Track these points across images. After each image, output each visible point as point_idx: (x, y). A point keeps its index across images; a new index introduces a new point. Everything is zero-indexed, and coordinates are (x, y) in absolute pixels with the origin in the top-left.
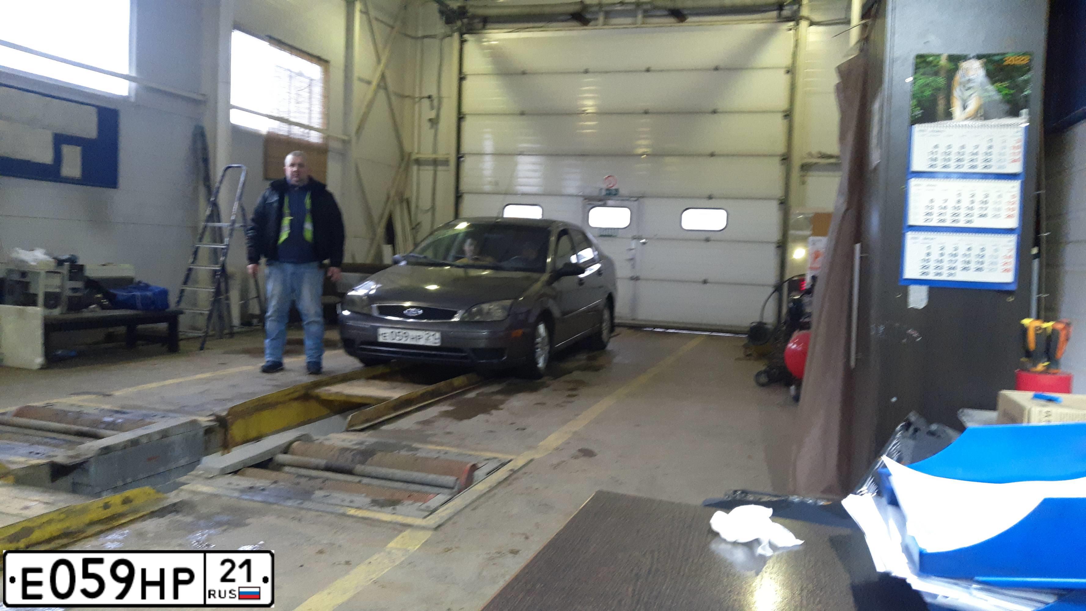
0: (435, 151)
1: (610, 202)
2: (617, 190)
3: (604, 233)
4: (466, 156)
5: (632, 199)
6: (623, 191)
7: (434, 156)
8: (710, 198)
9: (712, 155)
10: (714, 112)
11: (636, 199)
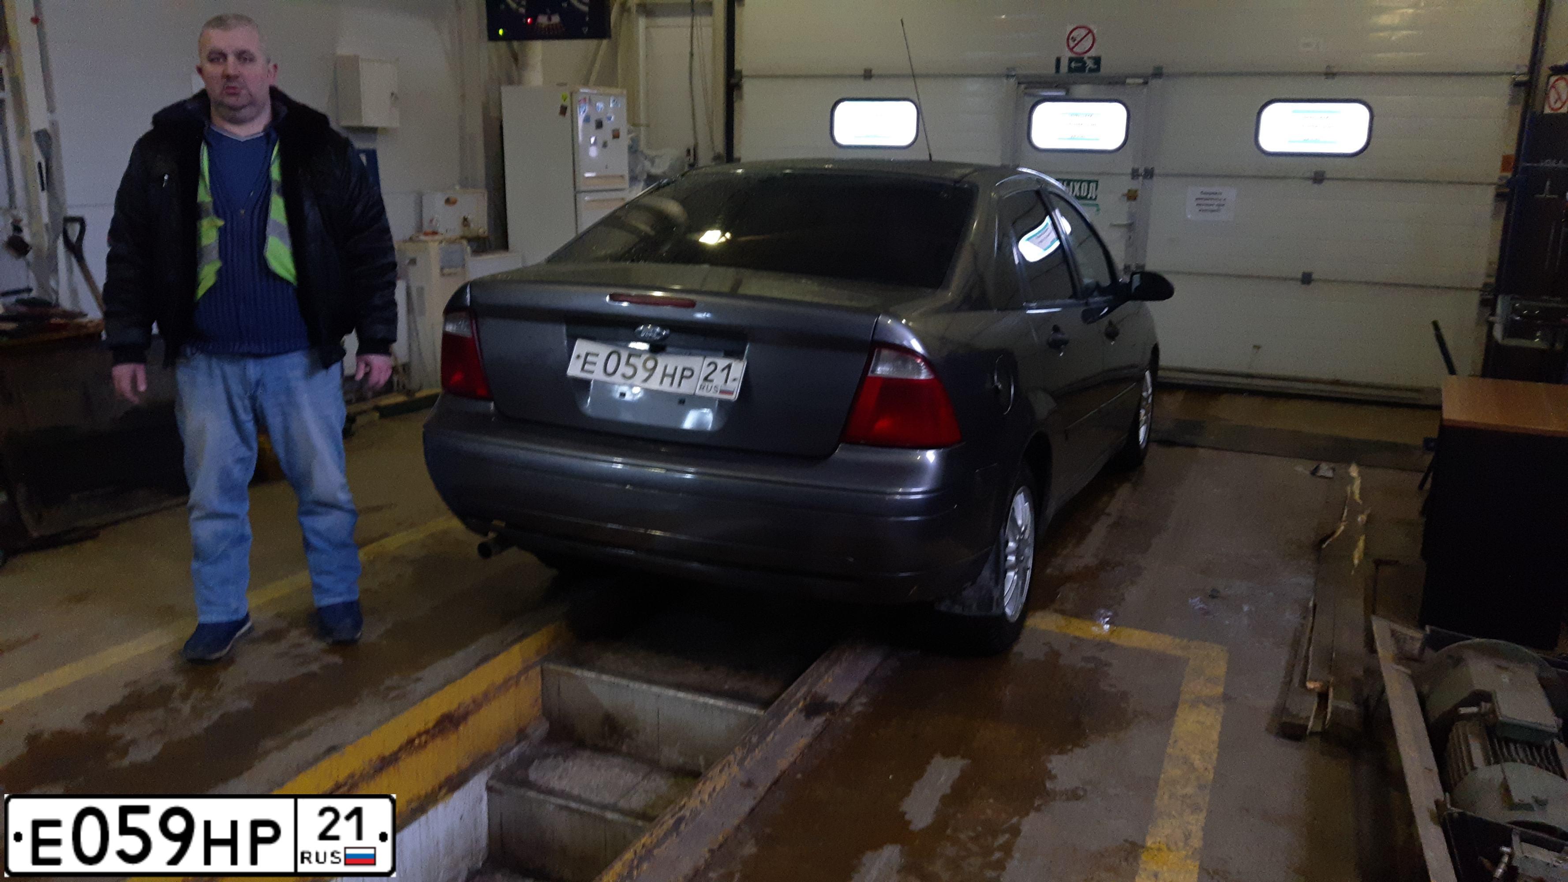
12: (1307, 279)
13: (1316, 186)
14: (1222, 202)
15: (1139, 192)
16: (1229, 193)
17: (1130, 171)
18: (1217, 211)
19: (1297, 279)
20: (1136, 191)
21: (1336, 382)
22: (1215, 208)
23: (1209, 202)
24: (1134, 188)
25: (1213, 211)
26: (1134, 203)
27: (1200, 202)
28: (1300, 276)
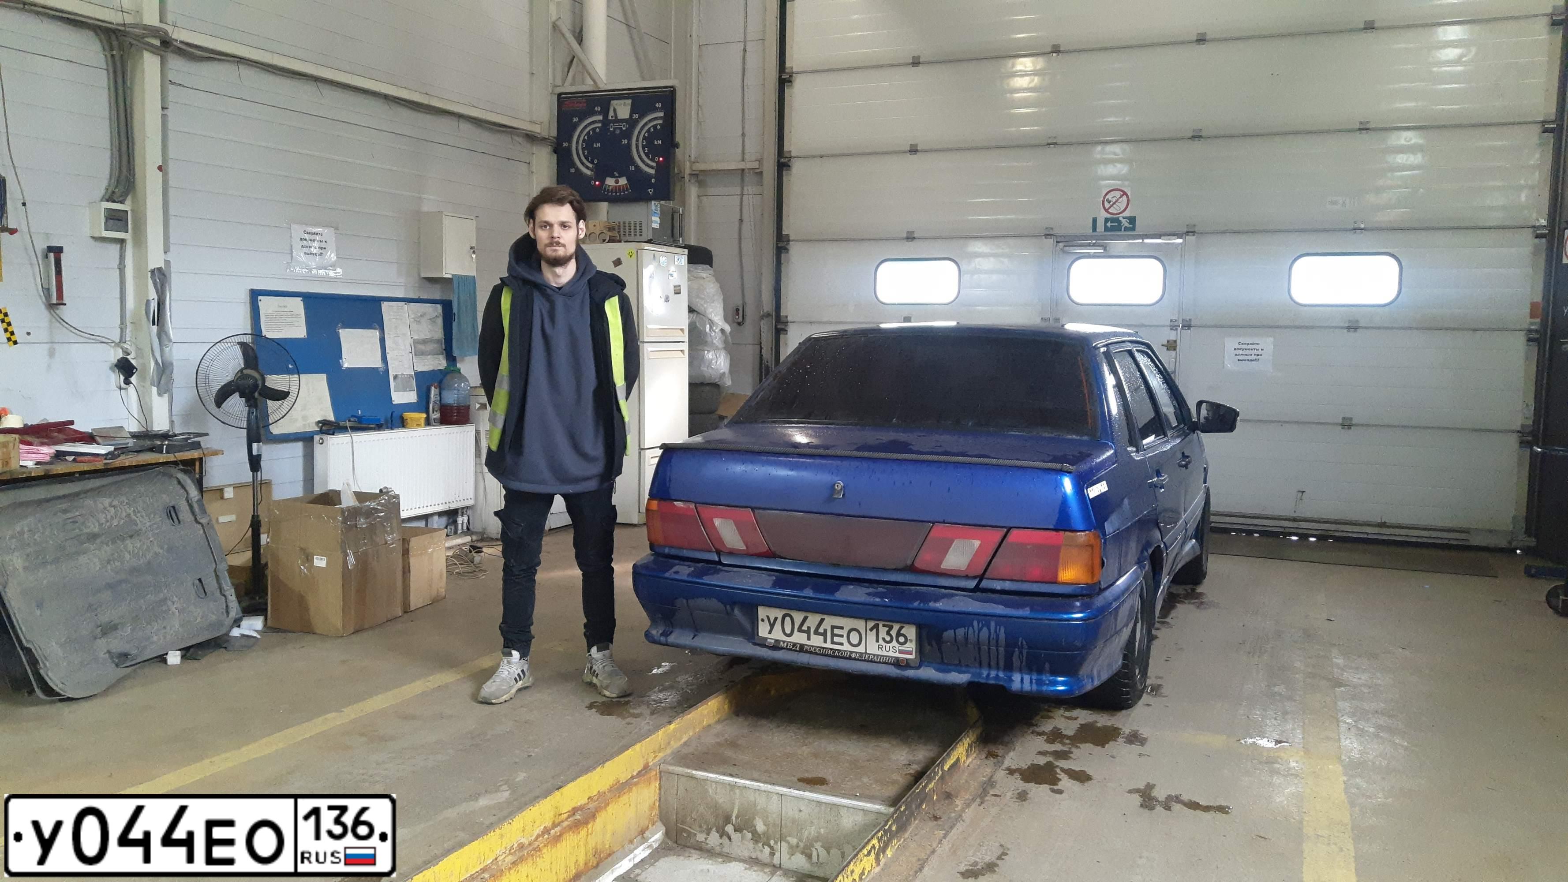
12: (1347, 424)
13: (1352, 334)
14: (1258, 352)
15: (1178, 342)
16: (1266, 344)
17: (1168, 323)
18: (1257, 360)
19: (1336, 424)
20: (1175, 341)
21: (1382, 525)
22: (1253, 357)
23: (1245, 352)
24: (1173, 338)
25: (1251, 360)
26: (1173, 353)
27: (1237, 352)
28: (1340, 421)
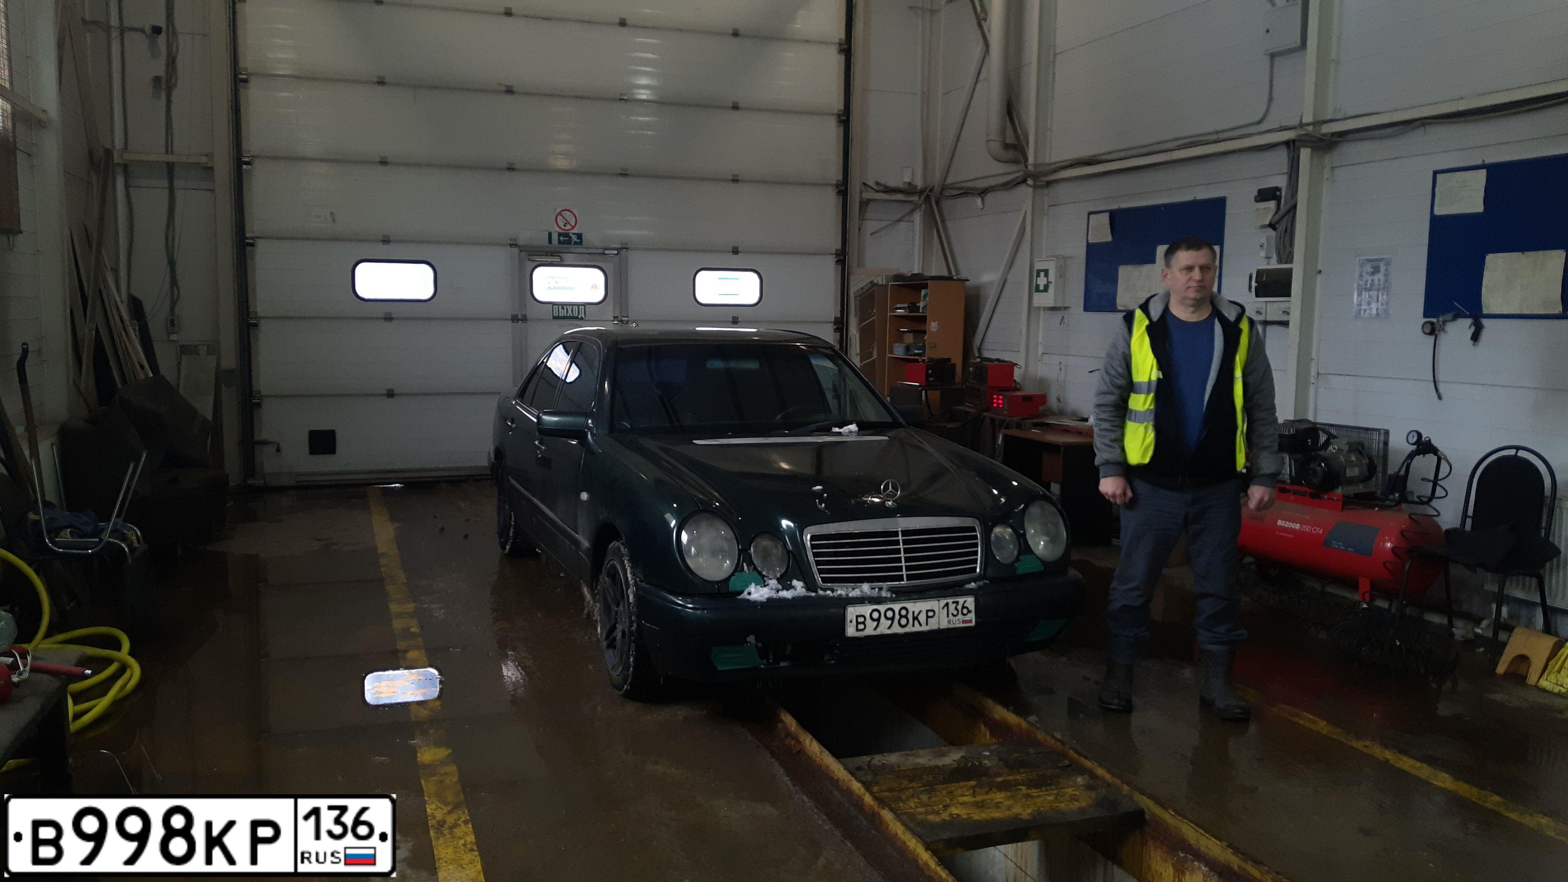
0: (169, 148)
1: (568, 257)
2: (580, 236)
3: (562, 313)
4: (257, 163)
5: (607, 252)
6: (592, 237)
7: (170, 158)
8: (735, 251)
9: (735, 180)
10: (736, 107)
11: (616, 252)
